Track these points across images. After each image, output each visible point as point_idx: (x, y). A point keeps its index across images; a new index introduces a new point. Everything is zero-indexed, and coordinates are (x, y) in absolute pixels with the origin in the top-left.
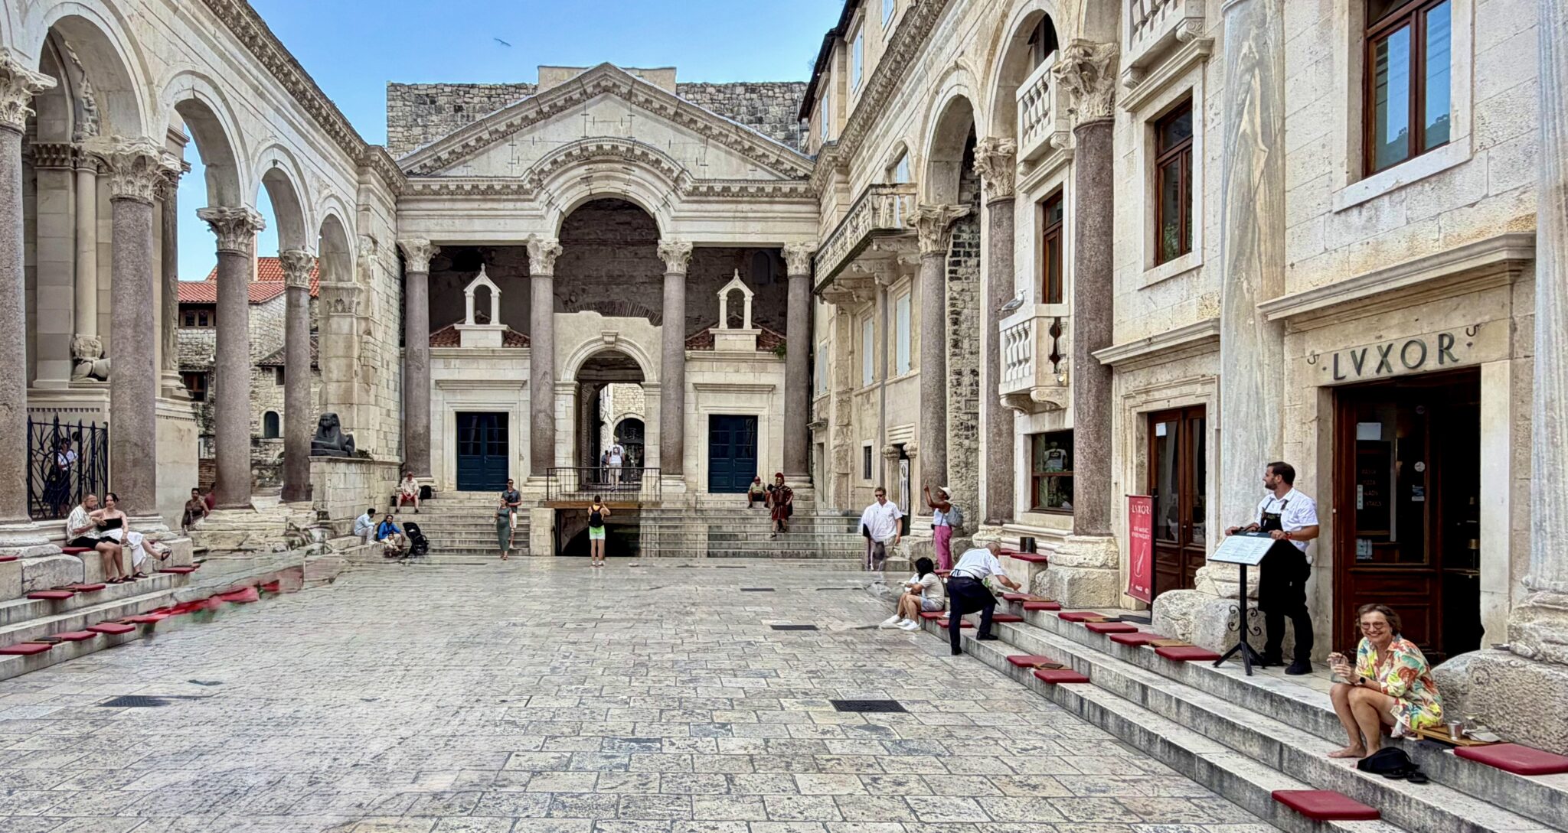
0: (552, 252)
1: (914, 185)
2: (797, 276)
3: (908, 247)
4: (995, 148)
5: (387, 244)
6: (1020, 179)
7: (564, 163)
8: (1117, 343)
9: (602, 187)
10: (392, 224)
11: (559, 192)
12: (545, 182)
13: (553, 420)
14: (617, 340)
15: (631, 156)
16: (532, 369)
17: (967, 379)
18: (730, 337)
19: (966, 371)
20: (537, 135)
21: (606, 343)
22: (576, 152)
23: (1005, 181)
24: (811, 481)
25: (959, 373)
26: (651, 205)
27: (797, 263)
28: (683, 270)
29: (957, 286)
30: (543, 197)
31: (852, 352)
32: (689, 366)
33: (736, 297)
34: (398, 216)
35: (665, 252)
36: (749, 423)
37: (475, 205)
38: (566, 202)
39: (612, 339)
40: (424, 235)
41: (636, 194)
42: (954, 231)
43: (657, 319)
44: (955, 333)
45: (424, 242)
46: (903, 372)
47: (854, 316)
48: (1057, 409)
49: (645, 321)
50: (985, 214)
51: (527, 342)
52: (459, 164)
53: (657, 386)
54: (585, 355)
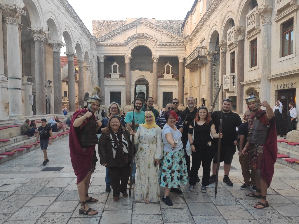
0: (130, 58)
1: (207, 47)
2: (181, 63)
3: (205, 59)
4: (223, 42)
5: (96, 56)
6: (227, 49)
7: (132, 39)
8: (245, 81)
9: (140, 44)
10: (96, 52)
11: (131, 45)
12: (128, 43)
13: (130, 93)
14: (144, 76)
15: (146, 37)
16: (126, 83)
17: (217, 85)
18: (167, 76)
19: (216, 84)
20: (126, 33)
21: (141, 77)
22: (135, 37)
23: (225, 49)
24: (184, 106)
25: (215, 84)
26: (150, 47)
27: (181, 60)
28: (157, 62)
29: (215, 67)
30: (128, 46)
31: (193, 79)
32: (158, 81)
33: (168, 67)
34: (97, 50)
35: (154, 58)
36: (171, 94)
37: (114, 48)
38: (132, 48)
39: (143, 76)
40: (103, 54)
41: (147, 45)
42: (214, 56)
43: (152, 72)
44: (214, 76)
45: (103, 56)
46: (204, 84)
47: (193, 72)
48: (234, 92)
49: (149, 72)
50: (221, 54)
51: (124, 77)
52: (110, 39)
53: (152, 86)
54: (137, 80)
